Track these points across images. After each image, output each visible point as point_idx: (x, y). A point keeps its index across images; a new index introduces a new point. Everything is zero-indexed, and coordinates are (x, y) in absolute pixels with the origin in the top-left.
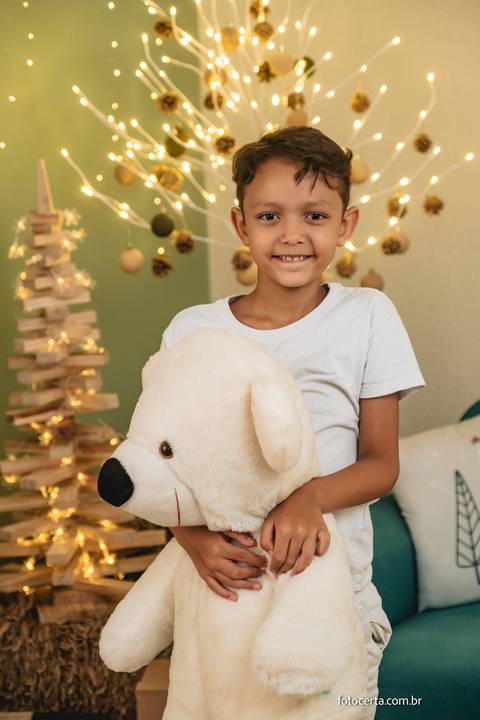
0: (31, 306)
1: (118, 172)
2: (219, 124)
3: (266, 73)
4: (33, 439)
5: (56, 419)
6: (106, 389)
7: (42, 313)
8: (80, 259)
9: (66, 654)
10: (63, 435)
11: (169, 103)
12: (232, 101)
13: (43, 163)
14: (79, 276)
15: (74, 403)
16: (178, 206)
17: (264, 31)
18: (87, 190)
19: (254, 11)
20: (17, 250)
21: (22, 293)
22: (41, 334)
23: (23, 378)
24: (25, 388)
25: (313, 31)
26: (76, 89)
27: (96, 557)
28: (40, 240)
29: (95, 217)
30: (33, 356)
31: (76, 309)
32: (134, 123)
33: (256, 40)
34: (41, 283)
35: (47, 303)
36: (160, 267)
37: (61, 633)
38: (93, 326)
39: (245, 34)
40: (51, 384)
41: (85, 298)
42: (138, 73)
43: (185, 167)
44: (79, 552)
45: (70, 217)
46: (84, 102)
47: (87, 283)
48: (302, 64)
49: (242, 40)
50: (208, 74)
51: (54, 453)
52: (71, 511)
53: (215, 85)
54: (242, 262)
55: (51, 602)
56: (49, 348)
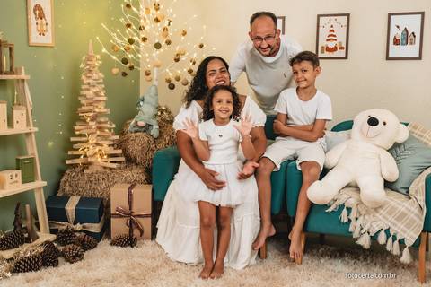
0: (85, 82)
1: (113, 47)
3: (157, 20)
4: (85, 121)
5: (91, 114)
6: (106, 107)
7: (89, 84)
8: (101, 69)
9: (91, 182)
10: (93, 119)
11: (129, 25)
12: (147, 28)
13: (91, 41)
14: (100, 74)
15: (97, 110)
16: (130, 56)
17: (157, 9)
18: (104, 50)
19: (155, 5)
20: (82, 66)
21: (83, 77)
22: (88, 90)
23: (83, 102)
24: (83, 105)
27: (101, 156)
28: (89, 62)
29: (106, 59)
30: (85, 96)
31: (99, 83)
33: (155, 11)
34: (89, 75)
35: (90, 81)
36: (125, 74)
37: (90, 176)
38: (104, 89)
39: (152, 10)
40: (90, 104)
41: (101, 80)
43: (133, 46)
44: (95, 154)
45: (98, 57)
47: (103, 76)
51: (91, 123)
52: (94, 141)
53: (142, 23)
54: (148, 74)
55: (87, 168)
56: (90, 94)
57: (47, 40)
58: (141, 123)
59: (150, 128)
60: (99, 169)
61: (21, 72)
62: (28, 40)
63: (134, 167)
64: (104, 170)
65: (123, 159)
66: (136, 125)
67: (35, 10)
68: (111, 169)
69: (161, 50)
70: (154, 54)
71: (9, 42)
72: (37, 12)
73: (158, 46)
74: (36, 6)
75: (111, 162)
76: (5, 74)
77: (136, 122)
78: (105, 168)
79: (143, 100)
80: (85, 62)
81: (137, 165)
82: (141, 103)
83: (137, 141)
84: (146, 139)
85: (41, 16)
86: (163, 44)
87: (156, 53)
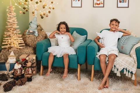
6: (17, 26)
7: (10, 17)
8: (15, 11)
14: (15, 13)
15: (14, 27)
18: (16, 4)
20: (7, 10)
21: (8, 15)
22: (10, 19)
23: (8, 24)
28: (10, 9)
29: (16, 7)
30: (9, 22)
31: (14, 17)
34: (10, 14)
36: (24, 13)
38: (16, 19)
40: (11, 25)
41: (15, 16)
43: (27, 3)
54: (33, 13)
55: (10, 49)
56: (11, 21)
58: (31, 31)
59: (35, 33)
60: (15, 49)
63: (29, 48)
64: (17, 50)
65: (24, 45)
66: (29, 32)
68: (20, 49)
69: (38, 4)
70: (35, 6)
73: (37, 3)
75: (19, 46)
77: (29, 31)
78: (17, 48)
79: (31, 22)
80: (8, 9)
81: (30, 47)
82: (31, 24)
83: (30, 38)
84: (33, 37)
86: (39, 2)
87: (36, 5)
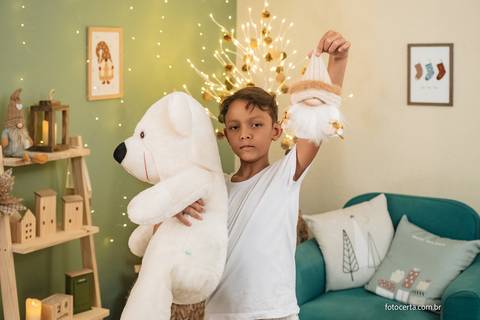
2: (248, 78)
3: (269, 58)
11: (229, 68)
12: (254, 68)
17: (269, 41)
19: (264, 33)
25: (288, 41)
26: (188, 60)
32: (214, 76)
33: (265, 44)
39: (260, 41)
42: (215, 55)
46: (192, 66)
48: (282, 55)
49: (258, 44)
50: (245, 57)
53: (248, 62)
57: (114, 89)
61: (77, 144)
62: (87, 92)
67: (98, 50)
71: (62, 104)
72: (101, 52)
74: (99, 44)
76: (56, 150)
85: (106, 57)
